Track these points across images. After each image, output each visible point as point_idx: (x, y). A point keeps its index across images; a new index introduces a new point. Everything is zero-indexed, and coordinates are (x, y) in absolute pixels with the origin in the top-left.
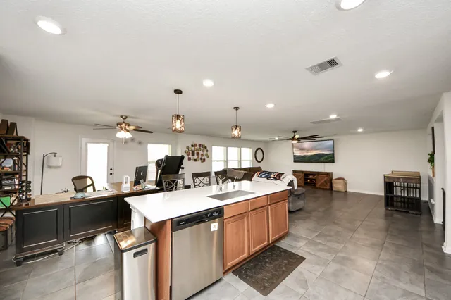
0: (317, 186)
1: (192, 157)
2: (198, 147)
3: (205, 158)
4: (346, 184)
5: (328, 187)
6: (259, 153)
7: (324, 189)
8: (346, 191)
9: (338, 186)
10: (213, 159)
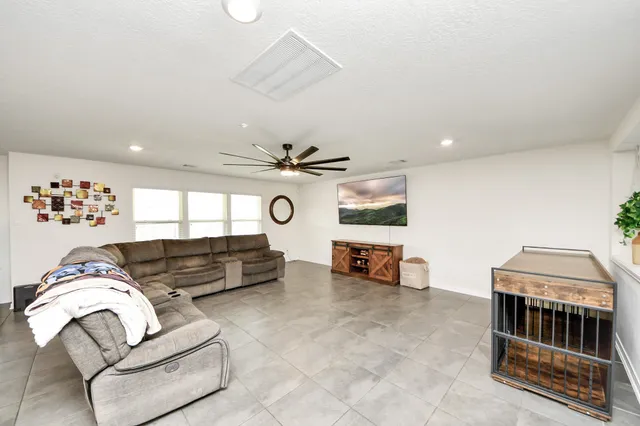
0: (371, 275)
1: (52, 214)
2: (75, 189)
3: (106, 215)
4: (426, 272)
5: (389, 278)
6: (281, 205)
7: (382, 282)
8: (427, 288)
9: (410, 276)
10: (136, 218)
